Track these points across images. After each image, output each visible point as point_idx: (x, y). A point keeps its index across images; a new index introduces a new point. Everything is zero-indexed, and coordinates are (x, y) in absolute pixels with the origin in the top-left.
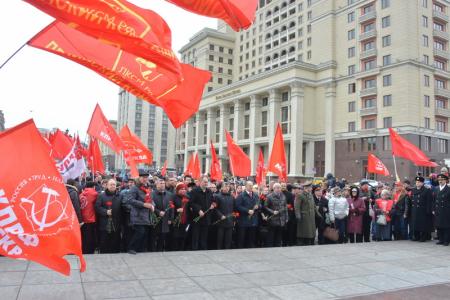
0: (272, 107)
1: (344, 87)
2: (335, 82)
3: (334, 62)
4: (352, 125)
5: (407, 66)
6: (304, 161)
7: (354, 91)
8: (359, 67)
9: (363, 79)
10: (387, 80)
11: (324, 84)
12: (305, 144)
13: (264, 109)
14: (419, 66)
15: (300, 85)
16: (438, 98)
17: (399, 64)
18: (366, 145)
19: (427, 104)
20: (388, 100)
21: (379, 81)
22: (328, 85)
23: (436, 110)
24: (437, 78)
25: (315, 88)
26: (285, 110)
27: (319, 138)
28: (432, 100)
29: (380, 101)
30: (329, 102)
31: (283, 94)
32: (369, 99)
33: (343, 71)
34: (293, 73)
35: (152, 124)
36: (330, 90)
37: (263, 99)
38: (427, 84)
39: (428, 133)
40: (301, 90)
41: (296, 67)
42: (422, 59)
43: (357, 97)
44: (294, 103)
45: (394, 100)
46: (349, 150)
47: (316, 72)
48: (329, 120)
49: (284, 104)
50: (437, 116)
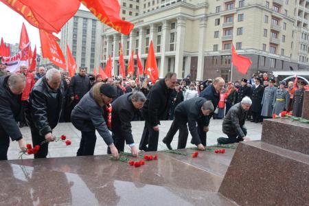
0: (164, 33)
1: (212, 21)
2: (207, 17)
3: (207, 3)
4: (216, 47)
5: (255, 8)
6: (184, 69)
7: (219, 24)
8: (223, 8)
9: (225, 16)
10: (241, 18)
11: (199, 19)
12: (184, 58)
13: (159, 33)
14: (262, 9)
15: (183, 18)
16: (273, 31)
17: (250, 7)
18: (224, 60)
19: (265, 35)
20: (240, 31)
21: (236, 18)
22: (202, 19)
23: (271, 40)
24: (274, 18)
25: (193, 20)
26: (173, 35)
27: (194, 55)
28: (269, 32)
29: (235, 31)
30: (202, 30)
31: (172, 24)
32: (228, 30)
33: (212, 10)
34: (179, 10)
35: (84, 42)
36: (203, 22)
37: (159, 27)
38: (267, 22)
39: (264, 54)
40: (184, 22)
41: (181, 6)
42: (264, 4)
43: (220, 28)
44: (179, 30)
45: (244, 31)
46: (213, 63)
47: (194, 10)
48: (201, 43)
49: (172, 31)
50: (271, 43)
